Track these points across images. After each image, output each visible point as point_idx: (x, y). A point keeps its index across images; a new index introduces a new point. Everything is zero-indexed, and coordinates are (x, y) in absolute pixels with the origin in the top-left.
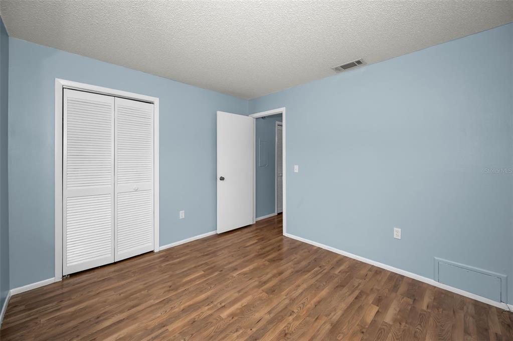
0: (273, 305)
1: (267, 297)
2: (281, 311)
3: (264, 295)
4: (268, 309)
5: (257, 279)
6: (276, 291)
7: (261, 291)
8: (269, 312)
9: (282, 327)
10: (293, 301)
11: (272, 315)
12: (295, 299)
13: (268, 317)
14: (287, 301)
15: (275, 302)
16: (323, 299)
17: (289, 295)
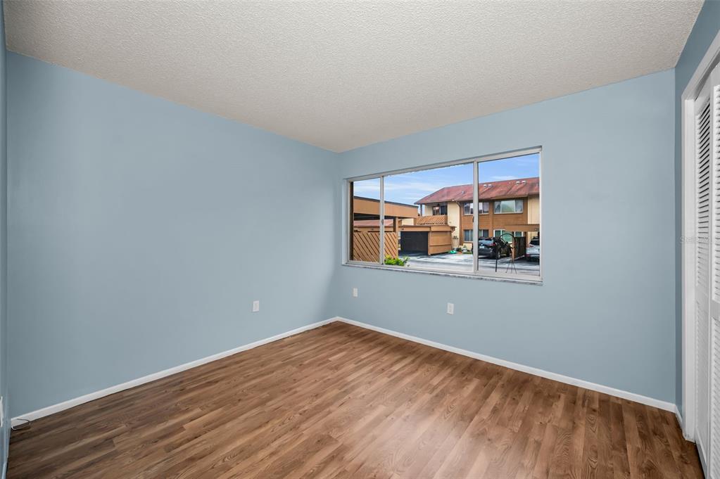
0: (323, 421)
1: (332, 431)
2: (315, 414)
3: (334, 435)
4: (330, 416)
5: (348, 468)
6: (316, 441)
7: (340, 441)
8: (330, 412)
9: (319, 401)
10: (294, 427)
11: (328, 410)
12: (291, 430)
13: (332, 408)
14: (303, 426)
15: (320, 425)
16: (251, 432)
17: (297, 435)
